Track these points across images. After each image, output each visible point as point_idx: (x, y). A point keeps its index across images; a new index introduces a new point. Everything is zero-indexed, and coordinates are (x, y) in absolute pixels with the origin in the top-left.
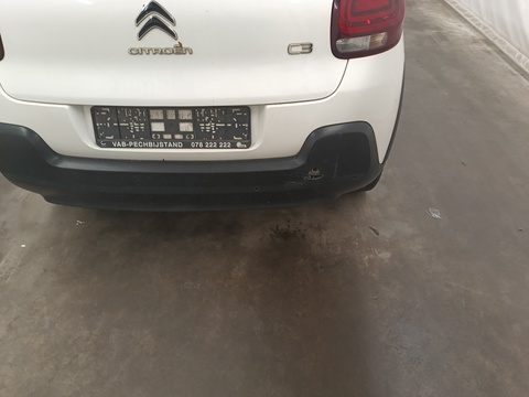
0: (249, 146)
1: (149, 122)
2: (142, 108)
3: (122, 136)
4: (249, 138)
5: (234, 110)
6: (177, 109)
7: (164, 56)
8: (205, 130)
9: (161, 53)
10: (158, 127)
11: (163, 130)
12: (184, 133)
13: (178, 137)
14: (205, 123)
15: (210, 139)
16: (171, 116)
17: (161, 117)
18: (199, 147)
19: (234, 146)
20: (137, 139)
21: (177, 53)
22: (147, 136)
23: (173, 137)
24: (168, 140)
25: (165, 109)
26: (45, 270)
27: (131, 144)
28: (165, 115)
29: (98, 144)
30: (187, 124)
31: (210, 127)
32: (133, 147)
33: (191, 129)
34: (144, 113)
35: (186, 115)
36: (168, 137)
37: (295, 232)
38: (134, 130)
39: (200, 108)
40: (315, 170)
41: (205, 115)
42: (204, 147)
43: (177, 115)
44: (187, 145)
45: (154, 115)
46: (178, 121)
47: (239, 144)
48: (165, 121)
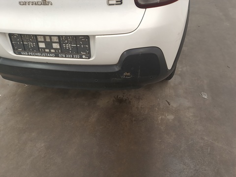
0: (89, 57)
1: (37, 42)
2: (33, 35)
3: (25, 49)
4: (90, 53)
5: (80, 37)
6: (50, 36)
7: (37, 6)
8: (66, 48)
9: (36, 4)
10: (42, 45)
11: (44, 47)
12: (55, 49)
13: (52, 51)
14: (66, 44)
15: (69, 53)
16: (48, 40)
17: (43, 40)
18: (63, 57)
19: (81, 57)
20: (33, 51)
21: (44, 4)
22: (37, 50)
23: (50, 50)
24: (47, 52)
25: (44, 36)
26: (6, 109)
27: (30, 54)
28: (45, 39)
29: (15, 53)
30: (56, 44)
31: (68, 46)
32: (31, 55)
33: (58, 47)
34: (34, 38)
35: (55, 39)
36: (47, 50)
37: (126, 100)
38: (31, 46)
39: (62, 36)
40: (128, 73)
41: (65, 40)
42: (66, 57)
43: (51, 39)
44: (57, 56)
45: (40, 39)
46: (52, 42)
47: (84, 57)
48: (45, 42)
